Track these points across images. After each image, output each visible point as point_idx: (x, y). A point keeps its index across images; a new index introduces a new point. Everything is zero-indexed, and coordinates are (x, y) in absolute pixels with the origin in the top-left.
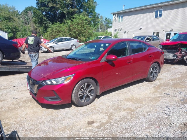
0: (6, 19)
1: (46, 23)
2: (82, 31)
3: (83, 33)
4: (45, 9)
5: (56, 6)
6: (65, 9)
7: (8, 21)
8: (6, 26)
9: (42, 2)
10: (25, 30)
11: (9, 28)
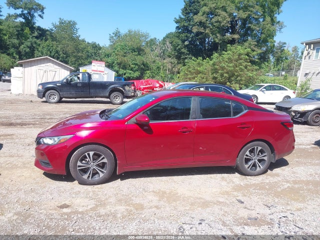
0: (135, 51)
1: (186, 58)
2: (236, 74)
3: (238, 76)
4: (187, 36)
5: (203, 31)
6: (218, 35)
7: (137, 53)
8: (133, 60)
9: (184, 26)
10: (158, 67)
11: (136, 64)
